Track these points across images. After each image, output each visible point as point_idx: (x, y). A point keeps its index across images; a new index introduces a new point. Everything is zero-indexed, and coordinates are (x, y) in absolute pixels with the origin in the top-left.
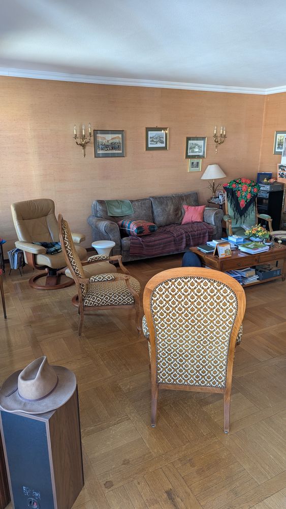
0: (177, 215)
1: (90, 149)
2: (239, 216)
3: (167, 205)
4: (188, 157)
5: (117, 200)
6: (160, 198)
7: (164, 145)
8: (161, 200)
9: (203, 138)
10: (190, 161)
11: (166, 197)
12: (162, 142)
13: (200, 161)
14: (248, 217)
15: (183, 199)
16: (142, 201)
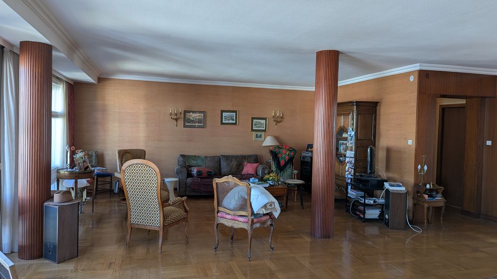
0: (238, 169)
1: (181, 122)
2: (279, 171)
3: (232, 161)
4: (252, 130)
5: (195, 156)
6: (227, 156)
7: (234, 122)
8: (228, 158)
9: (265, 119)
10: (254, 134)
11: (232, 156)
12: (233, 120)
13: (263, 134)
14: (286, 173)
15: (245, 158)
16: (213, 158)
